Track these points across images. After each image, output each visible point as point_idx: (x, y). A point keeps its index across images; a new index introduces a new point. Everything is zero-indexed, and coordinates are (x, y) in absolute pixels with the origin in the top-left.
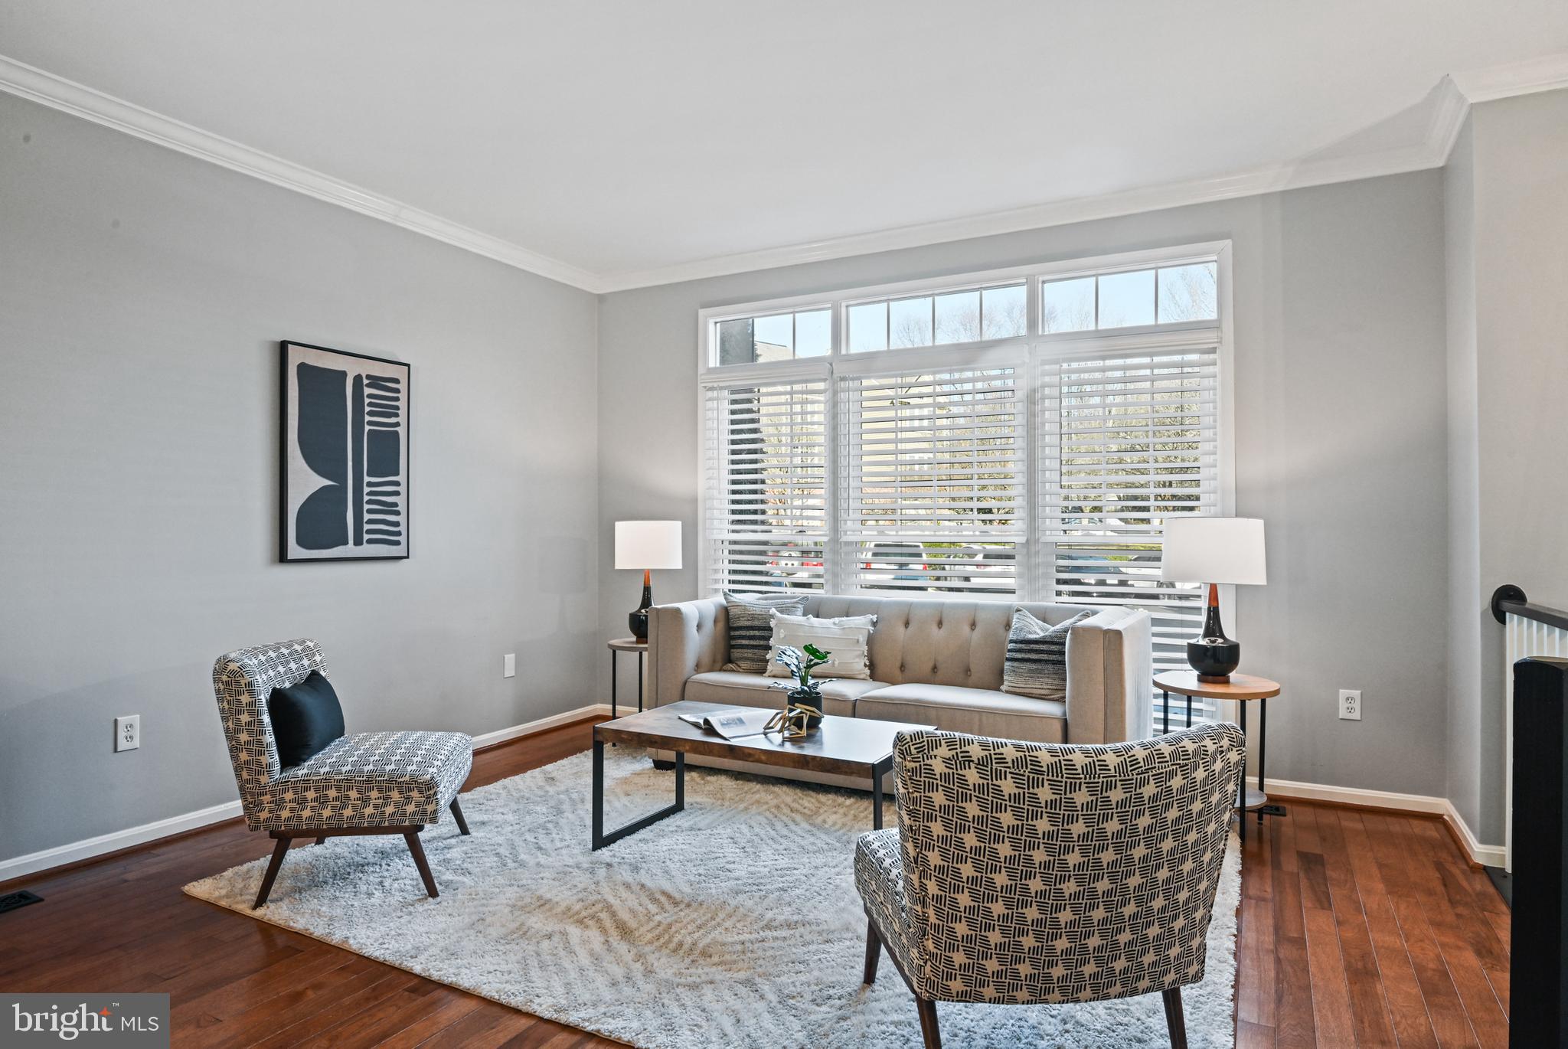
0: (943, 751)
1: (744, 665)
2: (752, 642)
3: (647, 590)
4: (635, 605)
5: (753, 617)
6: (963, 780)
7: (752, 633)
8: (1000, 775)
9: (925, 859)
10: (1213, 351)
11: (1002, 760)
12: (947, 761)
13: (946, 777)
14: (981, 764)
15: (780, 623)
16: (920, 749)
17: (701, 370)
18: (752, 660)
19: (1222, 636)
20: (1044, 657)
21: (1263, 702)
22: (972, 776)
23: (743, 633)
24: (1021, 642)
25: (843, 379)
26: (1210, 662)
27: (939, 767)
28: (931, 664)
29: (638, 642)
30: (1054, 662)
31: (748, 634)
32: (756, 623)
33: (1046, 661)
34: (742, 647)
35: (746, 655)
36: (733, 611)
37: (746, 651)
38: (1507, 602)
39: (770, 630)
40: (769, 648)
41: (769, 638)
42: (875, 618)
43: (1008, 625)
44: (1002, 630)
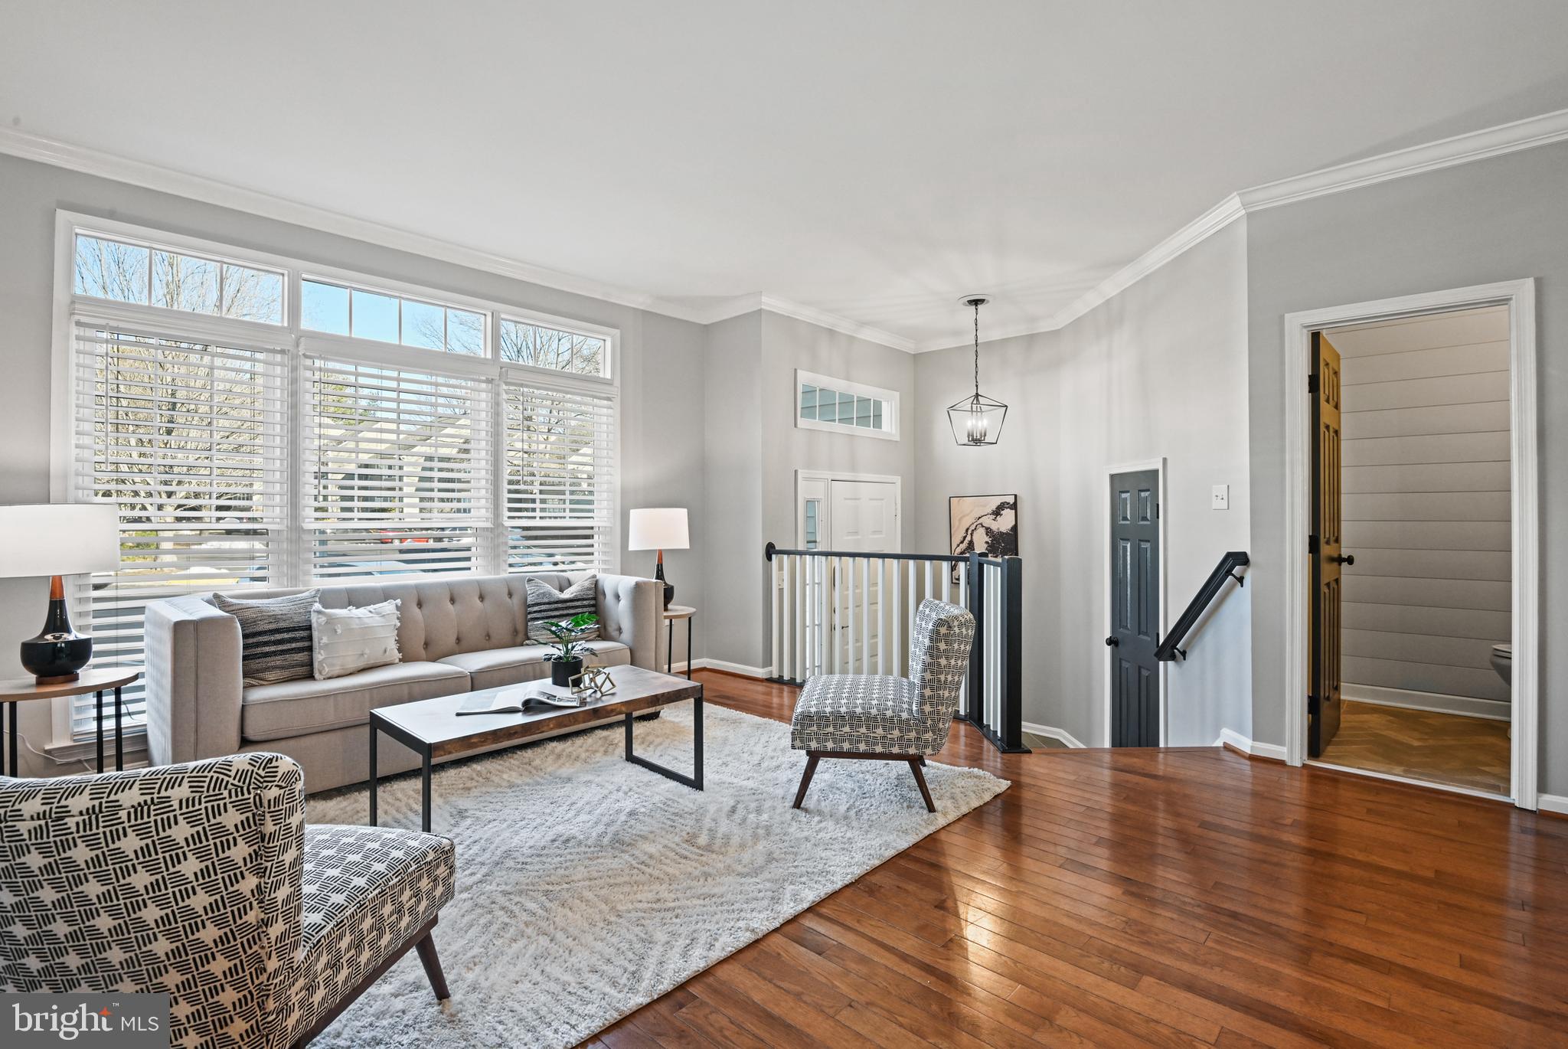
1: (271, 676)
2: (281, 647)
4: (33, 631)
5: (276, 618)
7: (278, 637)
15: (325, 619)
18: (282, 668)
21: (671, 621)
23: (266, 638)
28: (455, 637)
30: (594, 612)
31: (272, 638)
32: (282, 625)
34: (266, 655)
35: (273, 664)
37: (273, 658)
38: (770, 551)
39: (309, 628)
40: (310, 649)
41: (310, 638)
42: (399, 602)
43: (510, 594)
44: (507, 599)
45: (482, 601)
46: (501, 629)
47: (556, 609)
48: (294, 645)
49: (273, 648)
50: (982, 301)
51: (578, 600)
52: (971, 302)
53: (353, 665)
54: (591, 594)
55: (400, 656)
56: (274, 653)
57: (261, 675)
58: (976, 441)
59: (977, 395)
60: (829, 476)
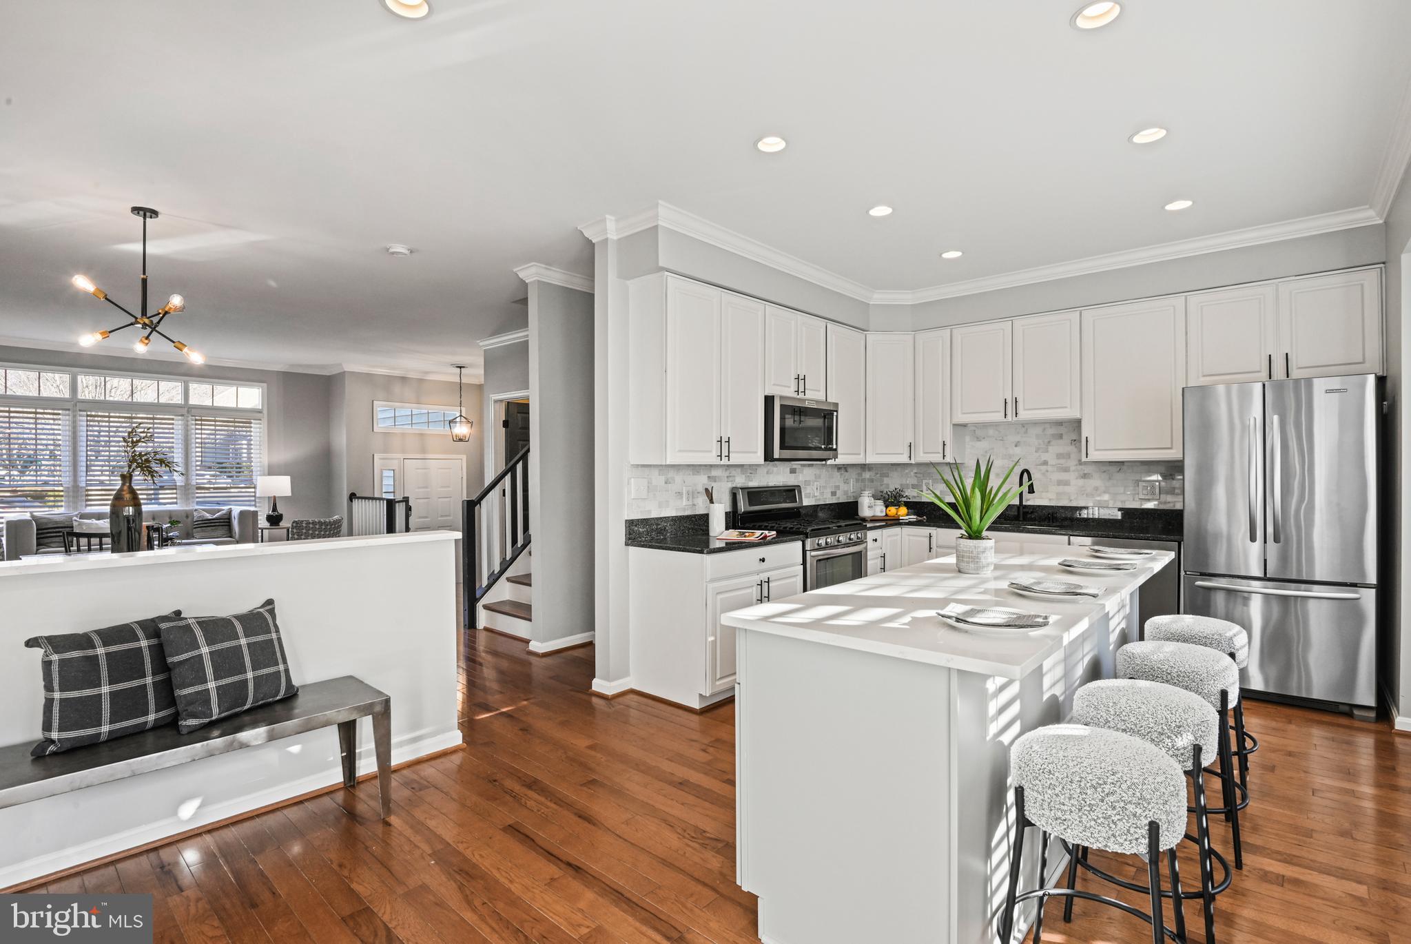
10: (260, 420)
19: (277, 512)
20: (217, 524)
24: (205, 520)
25: (79, 410)
26: (274, 520)
30: (227, 525)
33: (219, 526)
38: (352, 497)
43: (187, 517)
44: (185, 519)
47: (206, 523)
50: (464, 367)
51: (216, 519)
52: (458, 367)
54: (226, 517)
58: (461, 440)
59: (461, 416)
60: (401, 456)
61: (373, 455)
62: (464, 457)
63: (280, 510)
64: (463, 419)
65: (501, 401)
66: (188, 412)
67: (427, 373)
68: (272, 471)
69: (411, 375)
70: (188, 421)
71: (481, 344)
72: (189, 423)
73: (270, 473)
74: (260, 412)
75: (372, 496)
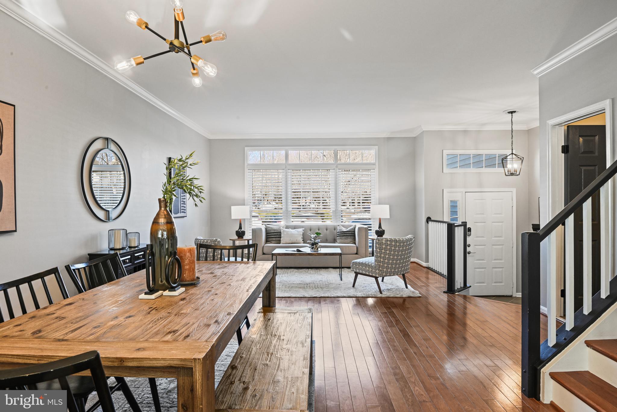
0: (384, 240)
1: (273, 242)
2: (275, 236)
3: (240, 224)
4: (237, 228)
5: (275, 230)
6: (387, 243)
7: (275, 234)
8: (392, 242)
9: (381, 256)
10: (374, 169)
11: (392, 240)
12: (385, 241)
13: (385, 243)
14: (390, 241)
15: (284, 231)
16: (381, 240)
17: (246, 165)
18: (275, 241)
19: (382, 228)
20: (348, 235)
22: (389, 243)
24: (342, 232)
25: (289, 170)
26: (380, 234)
27: (384, 242)
29: (238, 238)
30: (353, 236)
32: (275, 231)
33: (349, 236)
34: (272, 237)
36: (268, 229)
38: (429, 219)
39: (281, 233)
40: (281, 237)
41: (281, 235)
42: (304, 229)
43: (335, 229)
44: (334, 230)
45: (327, 231)
46: (330, 238)
47: (342, 234)
48: (278, 236)
49: (273, 236)
50: (515, 112)
51: (348, 232)
52: (509, 112)
53: (288, 242)
54: (353, 230)
55: (303, 242)
56: (274, 237)
57: (271, 242)
58: (512, 174)
59: (512, 154)
60: (464, 190)
61: (443, 190)
62: (514, 190)
63: (383, 227)
64: (514, 156)
65: (560, 125)
66: (337, 167)
67: (484, 124)
68: (381, 202)
69: (471, 128)
70: (336, 172)
71: (536, 72)
72: (337, 174)
73: (380, 204)
74: (374, 164)
75: (442, 220)
